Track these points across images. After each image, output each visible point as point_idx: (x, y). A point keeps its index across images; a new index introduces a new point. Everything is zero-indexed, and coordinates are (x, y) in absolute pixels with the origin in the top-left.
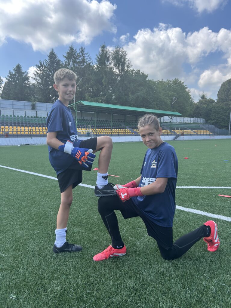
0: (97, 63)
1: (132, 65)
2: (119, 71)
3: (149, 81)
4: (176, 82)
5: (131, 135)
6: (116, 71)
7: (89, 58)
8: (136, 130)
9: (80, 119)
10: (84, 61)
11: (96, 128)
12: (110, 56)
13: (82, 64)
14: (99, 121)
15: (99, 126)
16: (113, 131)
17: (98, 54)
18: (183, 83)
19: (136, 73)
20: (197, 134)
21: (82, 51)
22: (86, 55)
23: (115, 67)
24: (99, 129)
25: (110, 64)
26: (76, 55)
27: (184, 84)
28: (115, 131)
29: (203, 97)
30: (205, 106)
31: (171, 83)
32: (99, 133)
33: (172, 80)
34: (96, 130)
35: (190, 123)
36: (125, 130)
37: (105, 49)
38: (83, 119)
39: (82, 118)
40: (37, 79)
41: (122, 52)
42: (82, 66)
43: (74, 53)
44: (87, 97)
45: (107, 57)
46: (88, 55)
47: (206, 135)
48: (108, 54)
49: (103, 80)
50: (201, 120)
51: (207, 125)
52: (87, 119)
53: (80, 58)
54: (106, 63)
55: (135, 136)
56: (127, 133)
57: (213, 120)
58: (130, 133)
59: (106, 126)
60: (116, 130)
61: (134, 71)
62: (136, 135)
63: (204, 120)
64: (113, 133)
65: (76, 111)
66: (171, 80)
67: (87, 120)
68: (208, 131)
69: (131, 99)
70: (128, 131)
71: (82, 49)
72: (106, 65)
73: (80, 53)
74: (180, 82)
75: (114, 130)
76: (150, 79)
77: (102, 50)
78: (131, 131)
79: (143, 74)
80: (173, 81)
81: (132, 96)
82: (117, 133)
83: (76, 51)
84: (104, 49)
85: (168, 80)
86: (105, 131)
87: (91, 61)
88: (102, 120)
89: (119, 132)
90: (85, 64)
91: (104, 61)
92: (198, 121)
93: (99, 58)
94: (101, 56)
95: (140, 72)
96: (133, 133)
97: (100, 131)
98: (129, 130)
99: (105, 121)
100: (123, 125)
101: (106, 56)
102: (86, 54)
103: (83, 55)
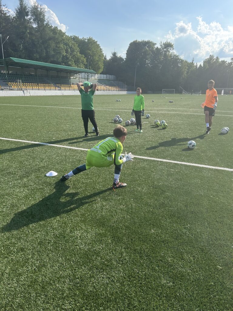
4: (90, 40)
5: (55, 90)
12: (29, 11)
15: (27, 81)
16: (40, 86)
17: (17, 8)
18: (97, 42)
19: (54, 29)
22: (3, 7)
23: (35, 22)
29: (114, 54)
30: (116, 63)
31: (86, 41)
33: (87, 38)
34: (24, 84)
35: (104, 80)
36: (49, 84)
48: (27, 9)
55: (59, 90)
72: (25, 19)
79: (61, 31)
84: (22, 3)
85: (83, 37)
91: (24, 15)
93: (18, 11)
95: (57, 29)
100: (47, 80)
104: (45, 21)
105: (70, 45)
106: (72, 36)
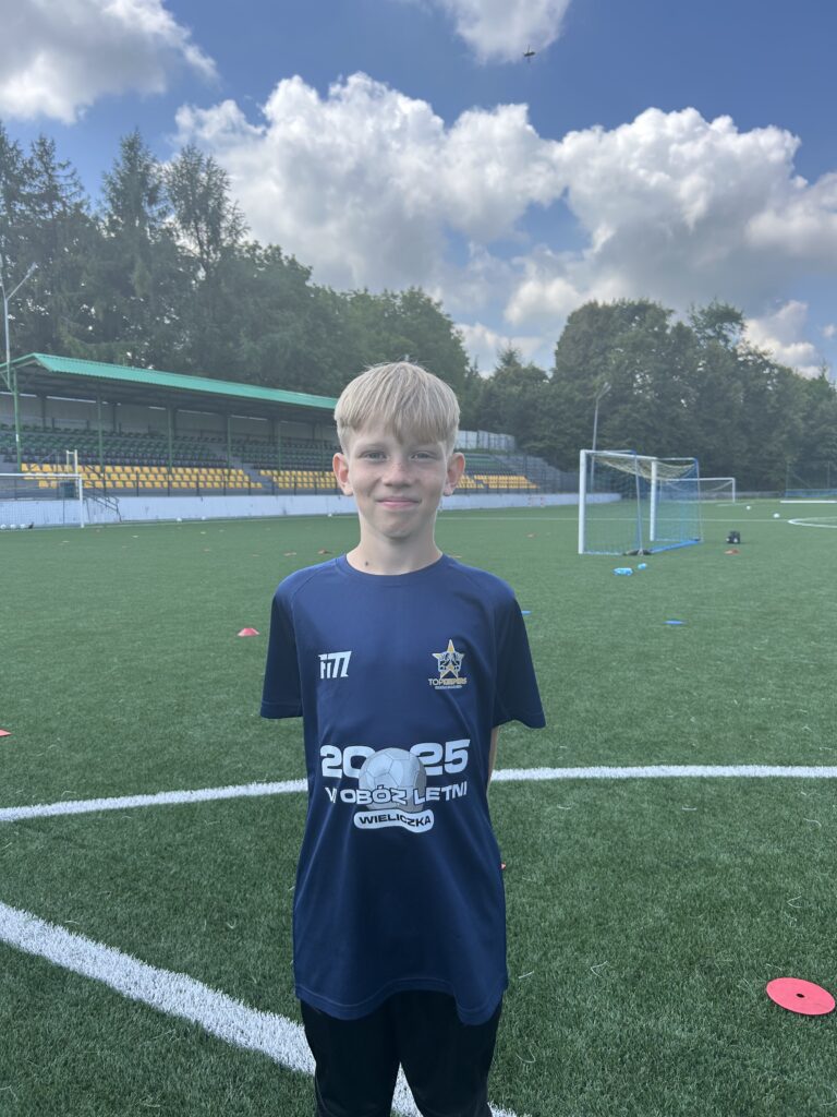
0: (108, 205)
1: (249, 228)
2: (201, 244)
3: (317, 290)
4: (415, 302)
5: (250, 492)
6: (187, 243)
7: (75, 184)
8: (269, 472)
9: (36, 427)
10: (51, 194)
11: (107, 464)
12: (160, 182)
13: (46, 206)
14: (121, 434)
15: (117, 457)
16: (178, 477)
17: (112, 171)
18: (438, 305)
19: (267, 257)
20: (488, 491)
21: (45, 151)
22: (60, 172)
23: (183, 228)
24: (118, 468)
25: (160, 214)
26: (20, 165)
27: (442, 310)
28: (186, 478)
29: (509, 359)
30: (515, 390)
31: (398, 302)
32: (119, 484)
33: (402, 292)
34: (103, 471)
36: (226, 471)
37: (140, 153)
38: (49, 424)
39: (44, 421)
41: (210, 175)
42: (44, 212)
43: (11, 159)
44: (67, 340)
45: (150, 186)
46: (68, 171)
47: (518, 491)
48: (153, 176)
49: (134, 277)
50: (500, 441)
51: (521, 458)
52: (68, 426)
53: (36, 183)
54: (147, 209)
55: (266, 493)
56: (235, 483)
57: (541, 440)
58: (246, 485)
59: (149, 455)
60: (188, 470)
61: (260, 248)
62: (270, 490)
63: (510, 438)
64: (175, 484)
65: (14, 394)
66: (397, 292)
67: (66, 429)
68: (523, 478)
69: (245, 356)
70: (239, 476)
71: (42, 144)
72: (144, 218)
73: (35, 160)
74: (429, 300)
75: (180, 470)
76: (320, 285)
77: (129, 159)
78: (249, 475)
79: (293, 262)
80: (404, 298)
81: (252, 344)
82: (193, 485)
83: (19, 152)
84: (135, 154)
85: (386, 291)
86: (142, 477)
87: (84, 196)
88: (134, 431)
89: (202, 478)
90: (59, 207)
91: (138, 201)
92: (492, 441)
93: (118, 186)
94: (122, 179)
95: (280, 254)
96: (259, 485)
97: (124, 477)
98: (241, 472)
99: (145, 436)
100: (219, 454)
101: (144, 183)
102: (63, 167)
103: (47, 172)
104: (224, 215)
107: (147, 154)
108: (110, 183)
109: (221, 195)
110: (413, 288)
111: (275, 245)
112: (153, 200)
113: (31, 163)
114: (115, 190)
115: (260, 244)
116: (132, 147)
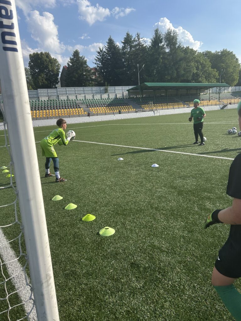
4: (225, 53)
5: (184, 107)
7: (144, 42)
8: (187, 103)
12: (163, 38)
15: (158, 102)
16: (169, 106)
17: (152, 38)
19: (186, 49)
21: (138, 36)
22: (141, 40)
23: (167, 47)
24: (157, 104)
26: (132, 39)
31: (220, 54)
32: (158, 108)
34: (155, 105)
35: (239, 92)
40: (98, 64)
41: (174, 34)
48: (161, 37)
54: (160, 45)
56: (180, 105)
59: (163, 101)
66: (219, 51)
71: (138, 34)
74: (229, 51)
77: (156, 34)
78: (183, 104)
79: (192, 50)
80: (222, 52)
83: (132, 37)
85: (216, 51)
89: (173, 105)
91: (158, 42)
94: (154, 39)
95: (189, 48)
97: (159, 106)
98: (181, 103)
101: (159, 38)
102: (142, 38)
103: (138, 40)
104: (177, 44)
105: (202, 61)
106: (204, 51)
107: (160, 32)
108: (152, 40)
109: (176, 38)
110: (224, 49)
111: (188, 46)
112: (161, 42)
113: (135, 38)
114: (153, 42)
115: (184, 47)
116: (157, 31)
